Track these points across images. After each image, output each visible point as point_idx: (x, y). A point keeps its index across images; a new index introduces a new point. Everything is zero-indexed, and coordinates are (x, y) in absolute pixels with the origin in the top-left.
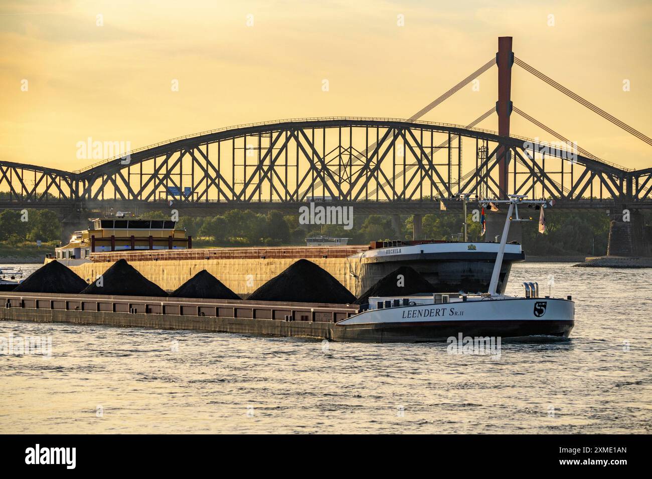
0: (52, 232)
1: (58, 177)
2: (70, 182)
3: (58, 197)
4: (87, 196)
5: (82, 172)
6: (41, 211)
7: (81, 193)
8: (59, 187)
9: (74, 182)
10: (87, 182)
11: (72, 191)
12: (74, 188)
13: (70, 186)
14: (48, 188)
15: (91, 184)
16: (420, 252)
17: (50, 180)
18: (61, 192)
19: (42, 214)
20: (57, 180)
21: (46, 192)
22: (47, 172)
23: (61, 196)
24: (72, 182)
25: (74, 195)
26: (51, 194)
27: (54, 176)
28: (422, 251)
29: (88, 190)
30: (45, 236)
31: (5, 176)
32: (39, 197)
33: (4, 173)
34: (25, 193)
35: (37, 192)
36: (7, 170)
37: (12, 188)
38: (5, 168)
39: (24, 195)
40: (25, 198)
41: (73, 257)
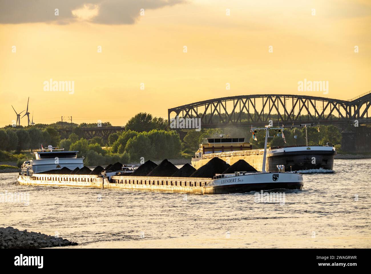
0: (335, 139)
1: (338, 104)
2: (345, 107)
3: (338, 117)
4: (357, 115)
5: (353, 100)
6: (328, 126)
8: (338, 110)
9: (348, 107)
10: (356, 107)
11: (347, 113)
12: (348, 111)
13: (346, 109)
14: (332, 111)
15: (359, 108)
17: (332, 106)
18: (340, 113)
19: (329, 128)
20: (337, 106)
21: (330, 114)
22: (331, 101)
23: (340, 116)
25: (348, 115)
26: (333, 115)
27: (335, 104)
28: (284, 151)
29: (357, 112)
30: (331, 142)
31: (304, 105)
32: (326, 117)
33: (304, 103)
34: (317, 115)
35: (325, 114)
36: (305, 101)
37: (309, 113)
38: (304, 100)
39: (316, 117)
40: (317, 118)
41: (198, 157)
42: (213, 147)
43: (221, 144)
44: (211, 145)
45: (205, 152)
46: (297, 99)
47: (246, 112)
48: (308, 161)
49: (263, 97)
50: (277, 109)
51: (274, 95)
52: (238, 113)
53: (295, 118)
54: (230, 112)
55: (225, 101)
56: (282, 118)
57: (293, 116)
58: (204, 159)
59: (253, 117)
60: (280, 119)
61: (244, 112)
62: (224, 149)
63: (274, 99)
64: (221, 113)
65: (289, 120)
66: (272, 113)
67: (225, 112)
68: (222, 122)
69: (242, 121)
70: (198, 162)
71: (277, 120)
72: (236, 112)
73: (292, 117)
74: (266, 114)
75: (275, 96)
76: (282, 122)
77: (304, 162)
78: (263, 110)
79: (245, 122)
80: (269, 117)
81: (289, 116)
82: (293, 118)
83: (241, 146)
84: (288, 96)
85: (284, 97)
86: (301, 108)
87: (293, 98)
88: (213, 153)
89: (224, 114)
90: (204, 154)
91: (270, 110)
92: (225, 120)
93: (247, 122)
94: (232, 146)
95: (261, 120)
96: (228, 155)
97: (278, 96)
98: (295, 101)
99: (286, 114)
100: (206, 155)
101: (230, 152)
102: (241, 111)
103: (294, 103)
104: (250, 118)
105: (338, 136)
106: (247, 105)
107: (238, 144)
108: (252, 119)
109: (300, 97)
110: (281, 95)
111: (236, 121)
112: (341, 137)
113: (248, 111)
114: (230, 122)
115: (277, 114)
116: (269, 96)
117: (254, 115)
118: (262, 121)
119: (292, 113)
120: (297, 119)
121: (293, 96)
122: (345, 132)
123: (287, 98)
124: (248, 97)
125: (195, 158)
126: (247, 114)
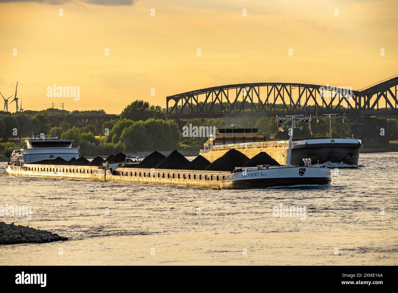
0: (343, 131)
3: (347, 108)
4: (367, 106)
5: (363, 90)
7: (362, 104)
8: (347, 101)
9: (358, 97)
10: (366, 97)
11: (357, 104)
12: (358, 102)
13: (355, 100)
14: (340, 102)
15: (369, 98)
16: (305, 144)
17: (341, 97)
18: (349, 104)
21: (339, 105)
23: (349, 107)
24: (356, 98)
25: (358, 106)
26: (342, 106)
28: (306, 143)
29: (367, 103)
30: (339, 134)
31: (311, 94)
32: (334, 108)
33: (311, 93)
34: (325, 106)
35: (333, 104)
36: (313, 90)
37: (316, 103)
38: (311, 89)
39: (324, 107)
40: (325, 109)
41: (207, 148)
42: (224, 137)
43: (232, 135)
44: (221, 135)
45: (215, 143)
46: (304, 88)
47: (250, 101)
48: (332, 154)
49: (268, 86)
50: (283, 99)
51: (279, 84)
52: (241, 102)
53: (301, 109)
54: (232, 101)
55: (228, 89)
56: (287, 108)
57: (300, 106)
58: (215, 150)
59: (257, 107)
60: (285, 110)
61: (247, 102)
62: (236, 141)
63: (279, 87)
64: (223, 102)
65: (295, 110)
66: (277, 103)
67: (227, 101)
68: (223, 111)
69: (244, 111)
70: (207, 153)
71: (283, 110)
72: (239, 101)
73: (298, 108)
74: (271, 104)
75: (281, 85)
76: (287, 112)
77: (327, 155)
78: (267, 100)
79: (248, 112)
80: (274, 107)
81: (295, 106)
82: (300, 108)
83: (255, 137)
84: (295, 85)
85: (290, 86)
86: (307, 98)
87: (299, 87)
88: (224, 144)
89: (225, 103)
90: (214, 145)
91: (275, 100)
92: (227, 109)
93: (250, 112)
94: (244, 137)
95: (265, 110)
96: (242, 147)
97: (284, 85)
98: (302, 90)
99: (292, 103)
100: (217, 146)
101: (245, 144)
102: (244, 100)
103: (301, 93)
104: (253, 107)
105: (347, 128)
106: (250, 94)
107: (251, 135)
108: (255, 109)
109: (307, 86)
110: (287, 84)
111: (238, 110)
112: (350, 130)
113: (252, 100)
114: (232, 111)
115: (283, 103)
116: (274, 85)
117: (258, 105)
118: (267, 110)
119: (298, 103)
120: (304, 110)
121: (300, 85)
122: (354, 124)
123: (293, 87)
124: (252, 86)
125: (203, 149)
126: (250, 103)
